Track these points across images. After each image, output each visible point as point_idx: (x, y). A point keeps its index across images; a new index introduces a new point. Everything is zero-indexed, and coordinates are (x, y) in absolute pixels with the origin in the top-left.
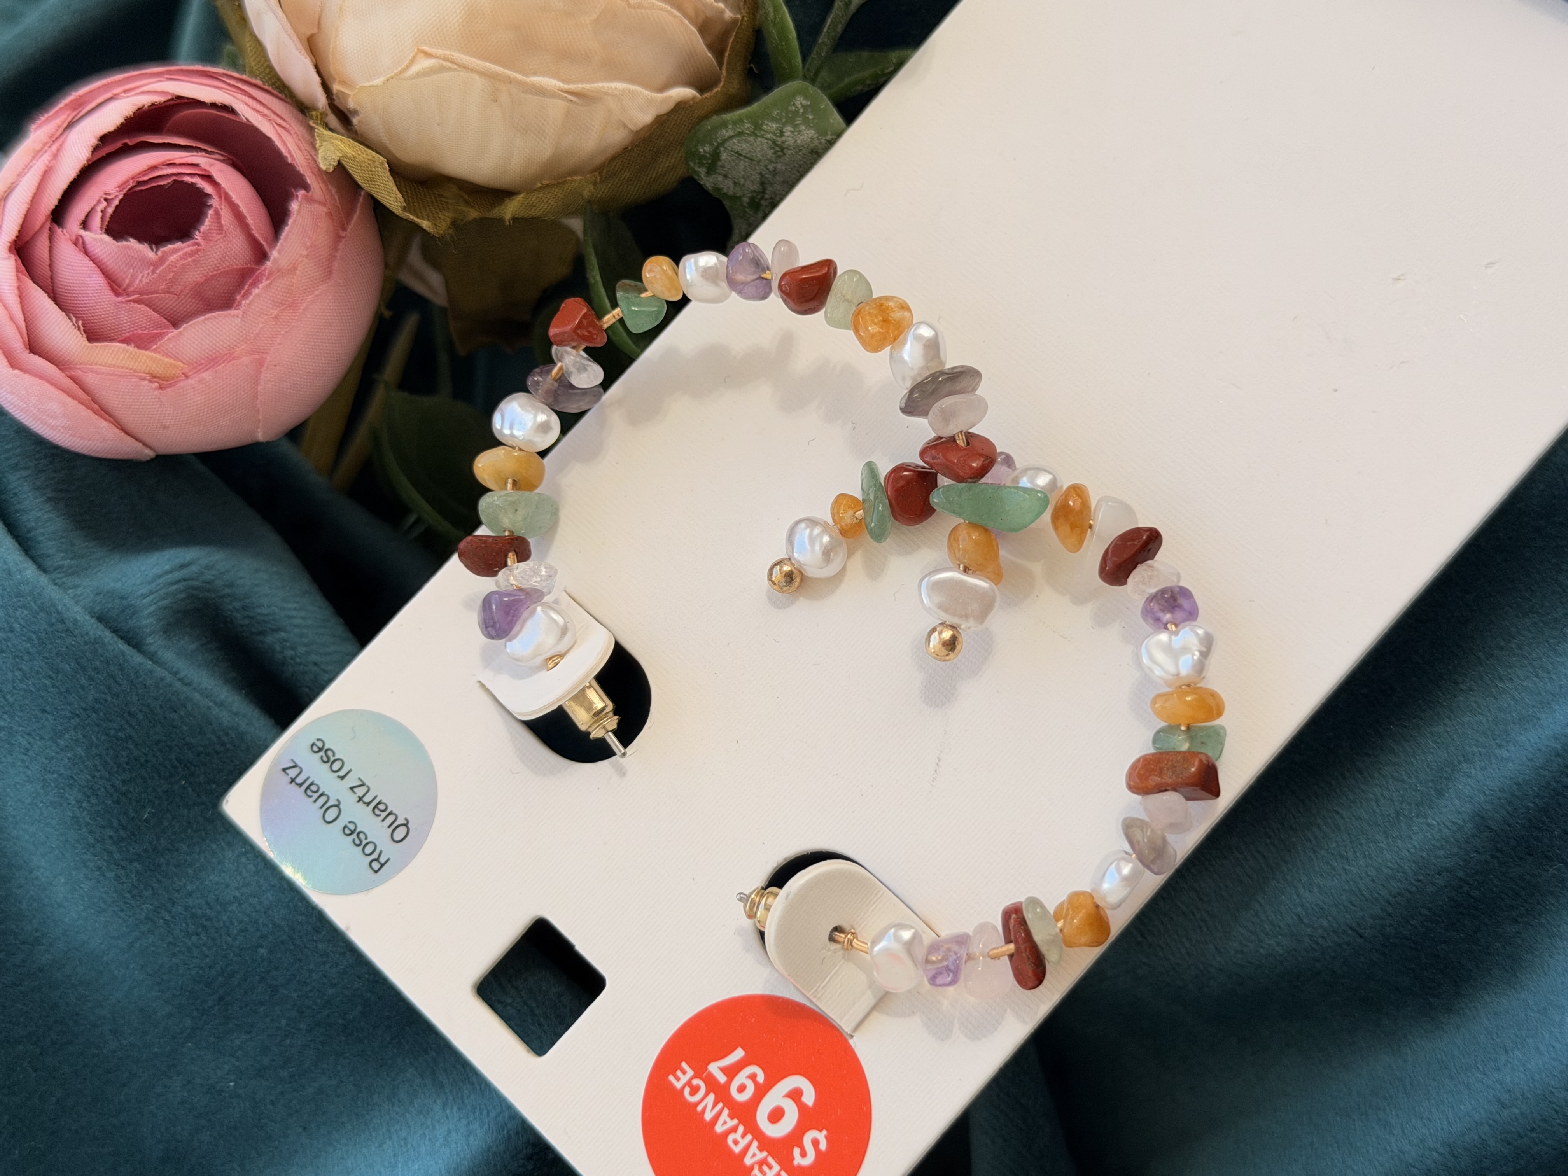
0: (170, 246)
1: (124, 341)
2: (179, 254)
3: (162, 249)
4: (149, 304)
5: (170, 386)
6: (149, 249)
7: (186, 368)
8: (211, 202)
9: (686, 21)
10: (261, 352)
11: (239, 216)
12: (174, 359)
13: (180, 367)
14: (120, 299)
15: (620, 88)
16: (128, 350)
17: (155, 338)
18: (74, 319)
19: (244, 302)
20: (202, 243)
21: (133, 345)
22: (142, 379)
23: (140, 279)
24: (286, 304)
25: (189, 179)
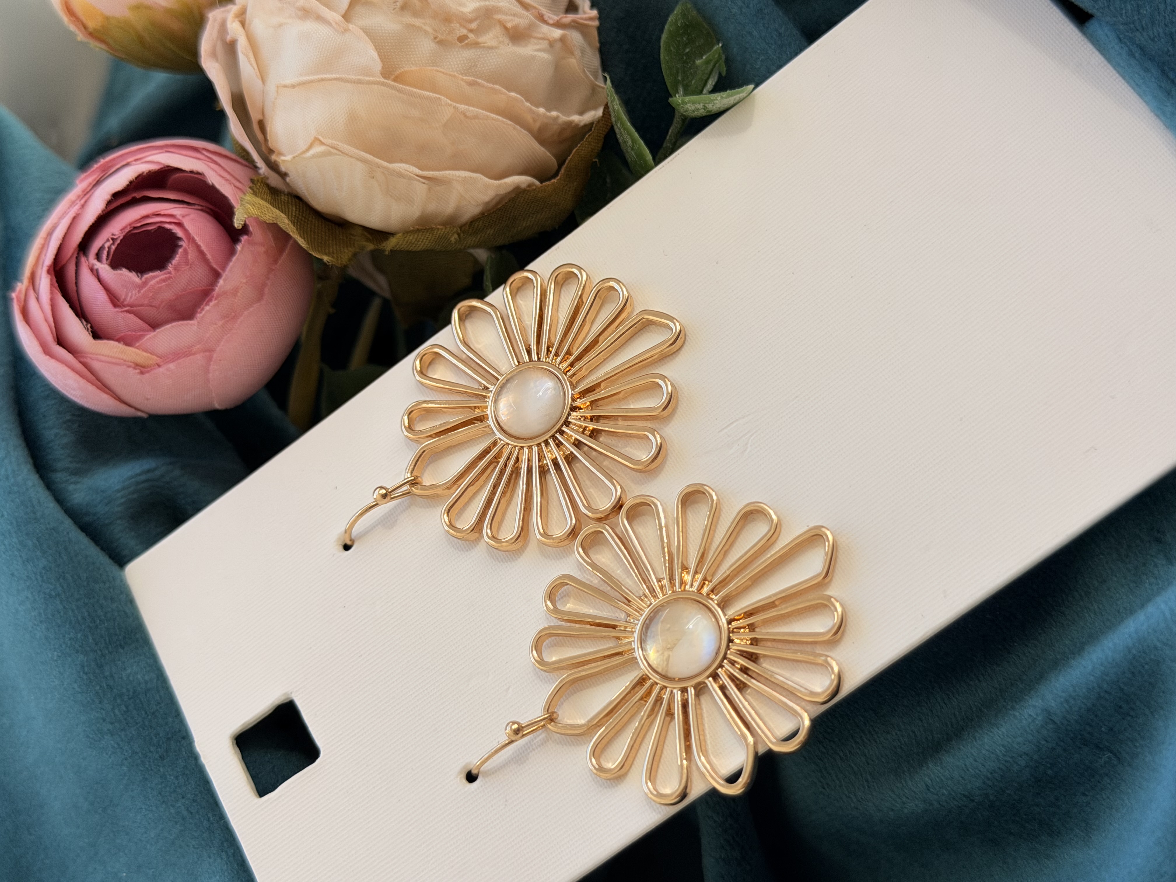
0: (151, 274)
1: (118, 340)
2: (156, 280)
3: (146, 276)
4: (136, 314)
5: (148, 372)
6: (136, 276)
7: (159, 360)
8: (180, 243)
9: (518, 127)
10: (211, 350)
11: (202, 253)
12: (151, 353)
13: (155, 359)
14: (117, 309)
15: (464, 176)
16: (119, 347)
17: (139, 338)
18: (85, 323)
19: (198, 315)
20: (173, 272)
21: (122, 343)
22: (129, 367)
23: (130, 296)
24: (231, 317)
25: (168, 226)
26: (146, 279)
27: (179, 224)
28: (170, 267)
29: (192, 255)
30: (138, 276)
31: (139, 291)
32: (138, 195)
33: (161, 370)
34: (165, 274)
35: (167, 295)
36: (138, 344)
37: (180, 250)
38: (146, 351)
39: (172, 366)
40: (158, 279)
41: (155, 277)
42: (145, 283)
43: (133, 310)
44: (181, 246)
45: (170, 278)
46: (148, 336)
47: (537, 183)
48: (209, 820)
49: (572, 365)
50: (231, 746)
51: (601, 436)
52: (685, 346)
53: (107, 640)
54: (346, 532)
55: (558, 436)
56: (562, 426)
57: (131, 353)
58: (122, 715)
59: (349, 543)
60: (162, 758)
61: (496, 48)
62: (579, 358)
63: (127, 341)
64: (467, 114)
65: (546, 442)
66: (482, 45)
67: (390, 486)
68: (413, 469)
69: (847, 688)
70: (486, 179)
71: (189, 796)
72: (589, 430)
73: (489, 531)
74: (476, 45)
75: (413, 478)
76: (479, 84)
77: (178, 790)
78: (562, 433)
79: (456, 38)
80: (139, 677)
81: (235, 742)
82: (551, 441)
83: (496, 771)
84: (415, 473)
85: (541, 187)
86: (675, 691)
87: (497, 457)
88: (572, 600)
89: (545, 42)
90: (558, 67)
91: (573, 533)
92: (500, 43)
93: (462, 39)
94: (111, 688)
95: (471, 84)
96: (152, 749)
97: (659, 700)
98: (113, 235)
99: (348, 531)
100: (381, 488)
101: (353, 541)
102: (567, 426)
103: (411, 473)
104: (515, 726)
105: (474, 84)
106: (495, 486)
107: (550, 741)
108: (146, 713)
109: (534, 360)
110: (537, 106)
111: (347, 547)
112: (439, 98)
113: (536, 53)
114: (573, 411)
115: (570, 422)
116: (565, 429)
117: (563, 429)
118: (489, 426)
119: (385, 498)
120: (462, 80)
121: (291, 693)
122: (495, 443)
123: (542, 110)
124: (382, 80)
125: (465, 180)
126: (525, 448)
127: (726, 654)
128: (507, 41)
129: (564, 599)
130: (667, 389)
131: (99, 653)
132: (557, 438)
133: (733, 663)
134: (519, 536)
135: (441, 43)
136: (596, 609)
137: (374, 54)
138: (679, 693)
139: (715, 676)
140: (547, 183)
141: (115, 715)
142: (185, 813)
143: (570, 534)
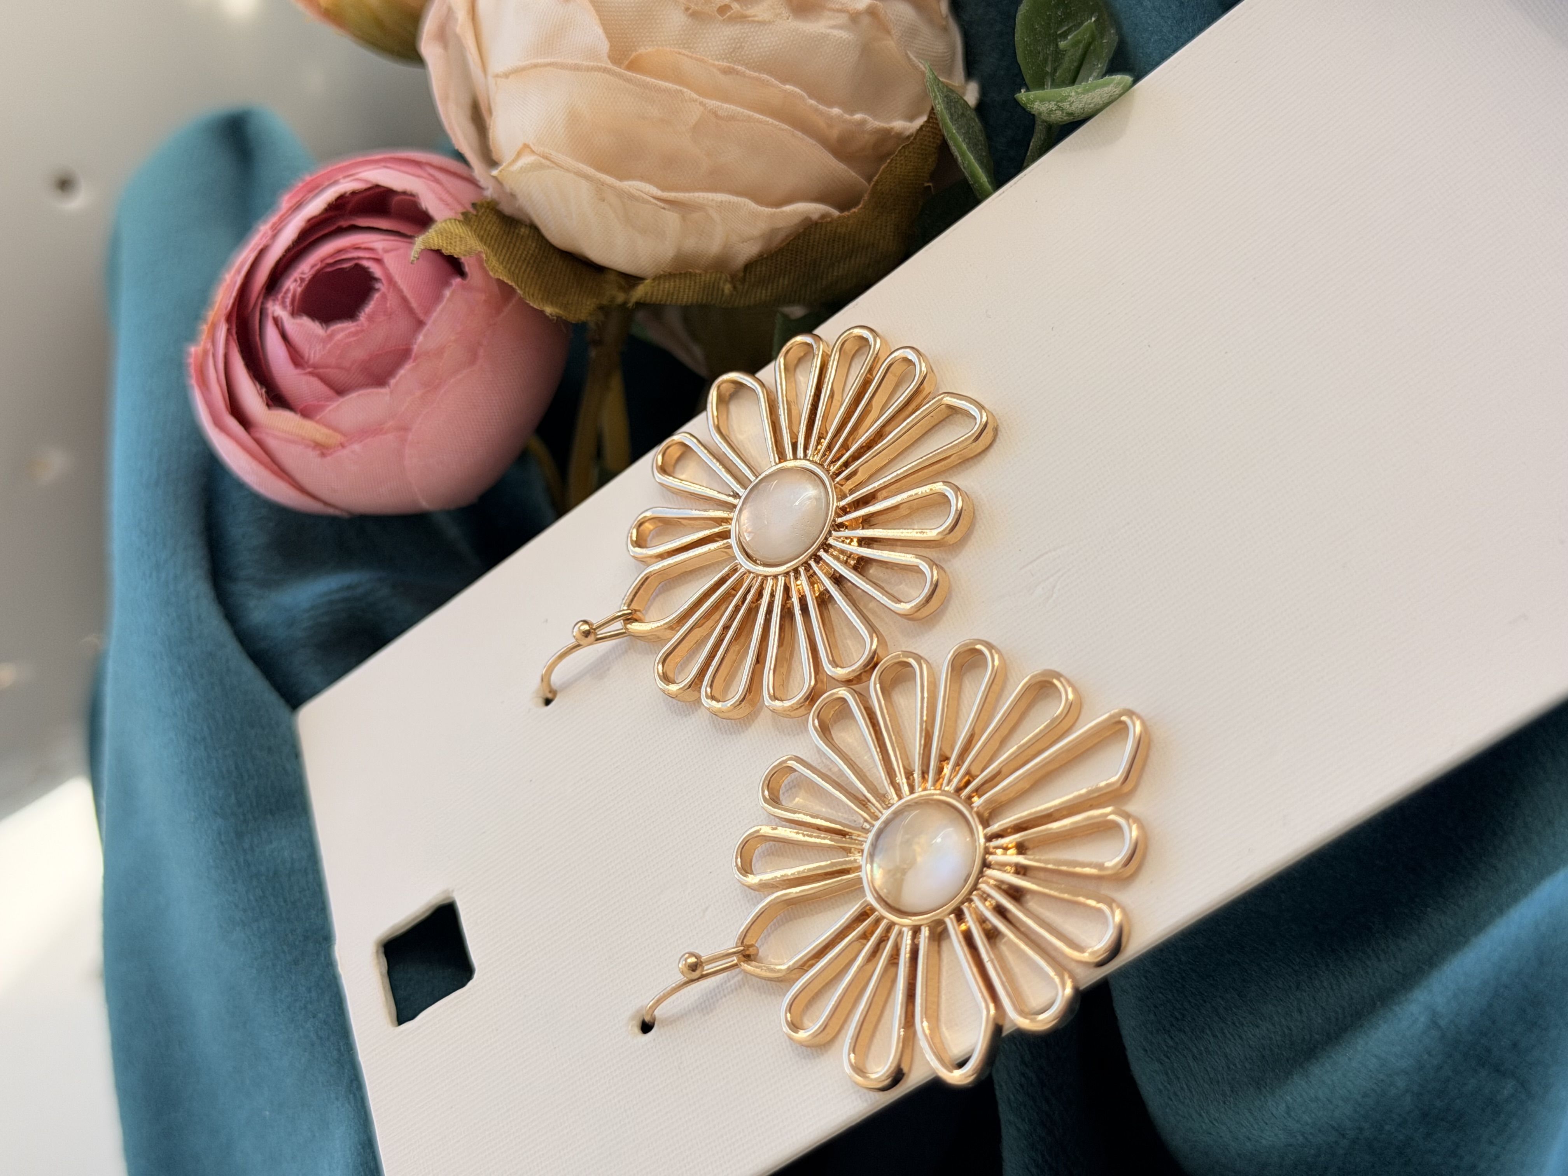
0: (338, 325)
1: (300, 412)
2: (344, 333)
3: (332, 327)
4: (320, 377)
5: (330, 454)
6: (320, 326)
7: (343, 439)
8: (376, 284)
9: (800, 134)
10: (405, 429)
11: (404, 300)
12: (336, 429)
13: (338, 438)
14: (299, 371)
15: (719, 200)
16: (296, 419)
17: (319, 408)
18: (258, 386)
19: (393, 382)
20: (366, 324)
21: (299, 415)
22: (307, 446)
23: (313, 353)
24: (432, 385)
25: (366, 263)
26: (333, 331)
27: (378, 261)
28: (363, 317)
29: (392, 302)
30: (323, 328)
31: (324, 347)
32: (344, 223)
33: (345, 452)
34: (358, 325)
35: (359, 354)
36: (318, 417)
37: (377, 296)
38: (328, 426)
39: (357, 447)
40: (347, 332)
41: (343, 329)
42: (331, 337)
43: (317, 372)
44: (378, 290)
45: (362, 331)
46: (330, 408)
47: (836, 213)
48: (339, 1050)
49: (846, 465)
50: (375, 954)
51: (871, 567)
52: (995, 446)
53: (254, 804)
54: (542, 680)
55: (812, 563)
56: (818, 549)
57: (309, 428)
58: (257, 900)
59: (550, 696)
60: (296, 962)
61: (770, 22)
62: (855, 457)
63: (306, 413)
64: (719, 113)
65: (796, 571)
66: (750, 19)
67: (596, 621)
68: (632, 601)
69: (1135, 947)
70: (752, 205)
71: (320, 1015)
72: (854, 559)
73: (709, 690)
74: (742, 18)
75: (630, 611)
76: (738, 73)
77: (309, 1006)
78: (818, 559)
79: (715, 9)
80: (286, 853)
81: (382, 950)
82: (802, 570)
83: (675, 1021)
84: (634, 606)
85: (839, 217)
86: (905, 929)
87: (735, 588)
88: (802, 793)
89: (843, 15)
90: (866, 50)
91: (812, 697)
92: (776, 15)
93: (723, 10)
94: (248, 865)
95: (727, 72)
96: (286, 948)
97: (883, 940)
98: (303, 273)
99: (546, 678)
100: (585, 622)
101: (554, 693)
102: (826, 551)
103: (629, 605)
104: (692, 960)
105: (731, 72)
106: (726, 628)
107: (746, 986)
108: (285, 901)
109: (798, 457)
110: (831, 105)
111: (548, 702)
112: (681, 91)
113: (829, 31)
114: (835, 530)
115: (830, 546)
116: (822, 553)
117: (819, 554)
118: (729, 547)
119: (586, 637)
120: (714, 65)
121: (453, 891)
122: (735, 570)
123: (836, 111)
124: (610, 66)
125: (721, 205)
126: (769, 578)
127: (976, 883)
128: (785, 12)
129: (794, 790)
130: (956, 503)
131: (242, 817)
132: (810, 565)
133: (985, 897)
134: (744, 698)
135: (695, 15)
136: (831, 809)
137: (600, 31)
138: (910, 933)
139: (959, 915)
140: (846, 213)
141: (249, 900)
142: (314, 1038)
143: (807, 698)
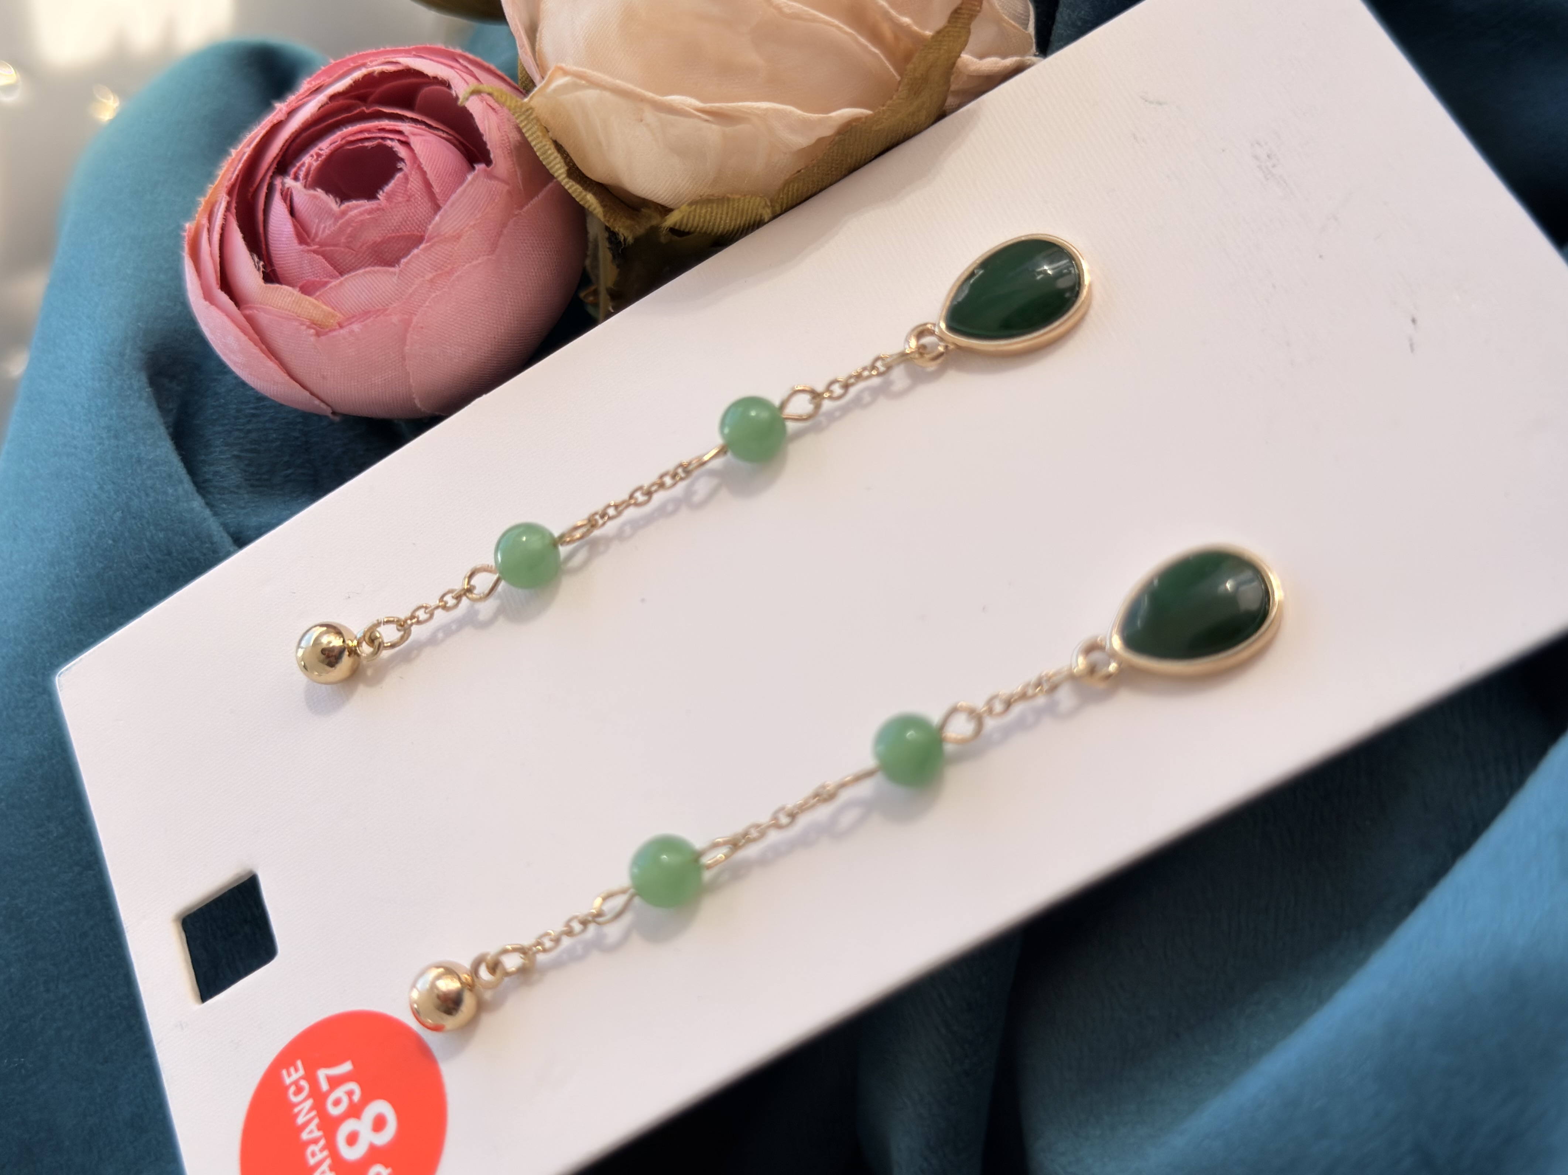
0: (354, 202)
1: (296, 286)
2: (359, 210)
3: (347, 204)
4: (324, 255)
5: (325, 333)
6: (334, 201)
7: (341, 318)
8: (400, 165)
12: (333, 308)
13: (338, 316)
14: (303, 247)
16: (293, 294)
17: (323, 286)
19: (402, 263)
20: (382, 202)
21: (298, 291)
22: (304, 324)
23: (321, 228)
25: (390, 143)
26: (348, 207)
27: (406, 144)
28: (380, 197)
29: (414, 182)
30: (337, 203)
31: (335, 224)
33: (342, 332)
34: (373, 204)
35: (373, 237)
36: (319, 294)
37: (399, 175)
38: (326, 303)
39: (356, 327)
40: (362, 210)
41: (359, 207)
42: (344, 213)
43: (322, 249)
44: (401, 170)
45: (377, 208)
46: (331, 284)
57: (309, 305)
63: (305, 290)
